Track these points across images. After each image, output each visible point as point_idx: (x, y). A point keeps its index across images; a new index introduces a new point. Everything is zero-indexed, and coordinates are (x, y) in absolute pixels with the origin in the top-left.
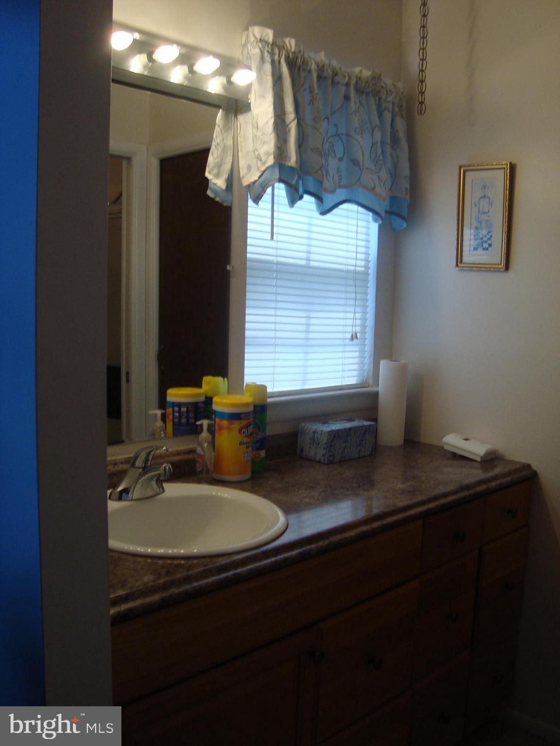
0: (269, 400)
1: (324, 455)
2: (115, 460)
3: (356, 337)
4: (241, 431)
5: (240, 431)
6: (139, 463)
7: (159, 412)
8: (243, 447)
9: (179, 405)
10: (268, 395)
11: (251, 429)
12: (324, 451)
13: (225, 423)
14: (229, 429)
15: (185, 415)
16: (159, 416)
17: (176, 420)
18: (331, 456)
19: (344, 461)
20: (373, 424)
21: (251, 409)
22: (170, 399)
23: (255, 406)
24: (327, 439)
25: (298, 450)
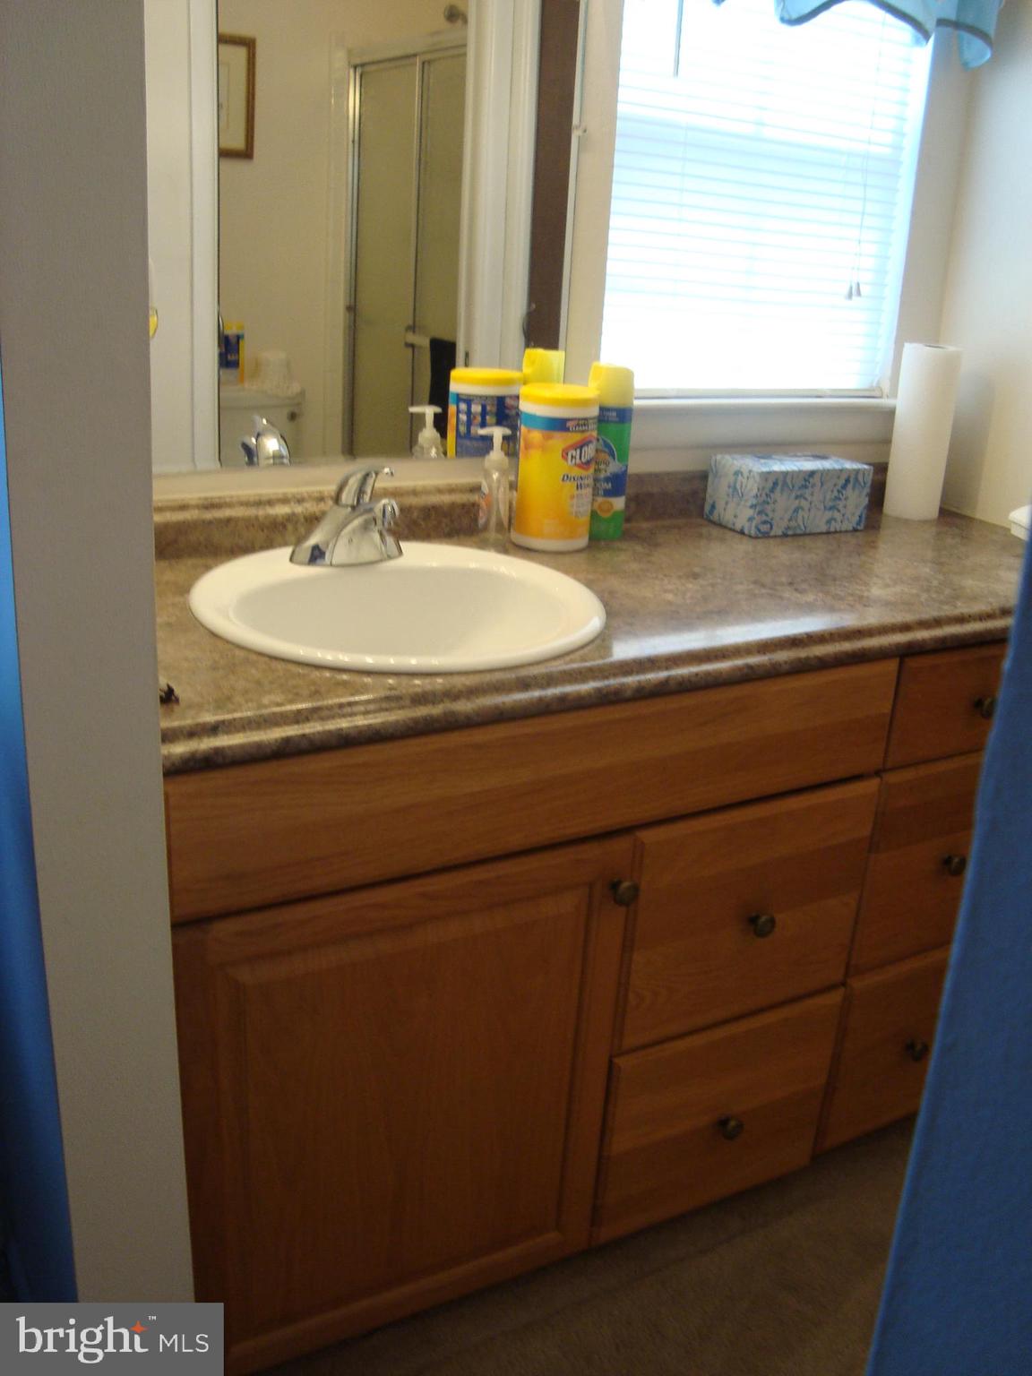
0: (637, 403)
1: (750, 519)
2: (320, 492)
3: (859, 293)
4: (567, 454)
5: (565, 455)
6: (348, 497)
7: (429, 411)
8: (570, 487)
9: (469, 400)
10: (636, 394)
11: (589, 451)
12: (750, 512)
13: (536, 436)
14: (543, 448)
15: (479, 419)
16: (429, 419)
17: (463, 429)
18: (765, 522)
19: (793, 535)
20: (865, 469)
21: (595, 412)
22: (454, 387)
23: (603, 409)
24: (758, 489)
25: (707, 508)
